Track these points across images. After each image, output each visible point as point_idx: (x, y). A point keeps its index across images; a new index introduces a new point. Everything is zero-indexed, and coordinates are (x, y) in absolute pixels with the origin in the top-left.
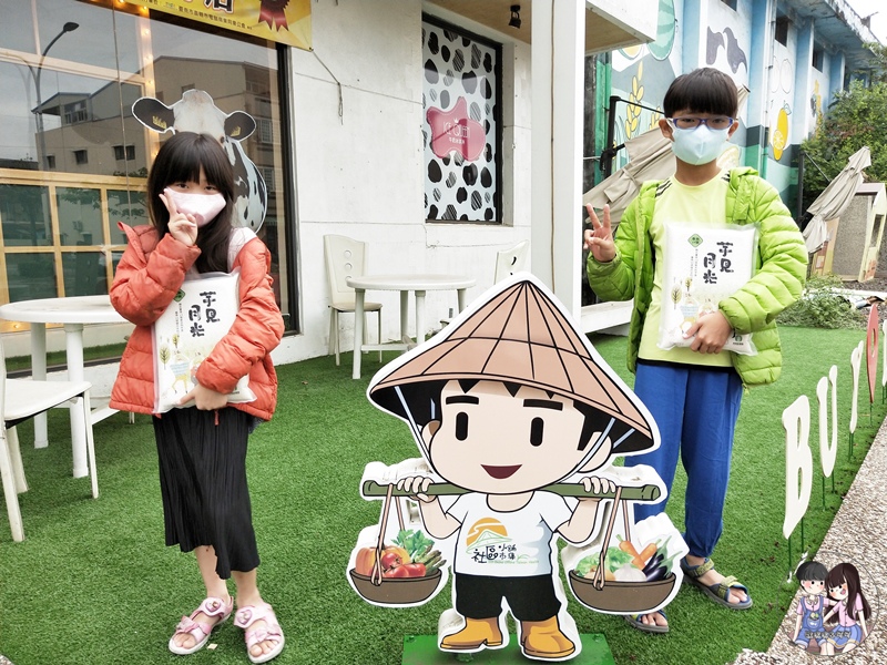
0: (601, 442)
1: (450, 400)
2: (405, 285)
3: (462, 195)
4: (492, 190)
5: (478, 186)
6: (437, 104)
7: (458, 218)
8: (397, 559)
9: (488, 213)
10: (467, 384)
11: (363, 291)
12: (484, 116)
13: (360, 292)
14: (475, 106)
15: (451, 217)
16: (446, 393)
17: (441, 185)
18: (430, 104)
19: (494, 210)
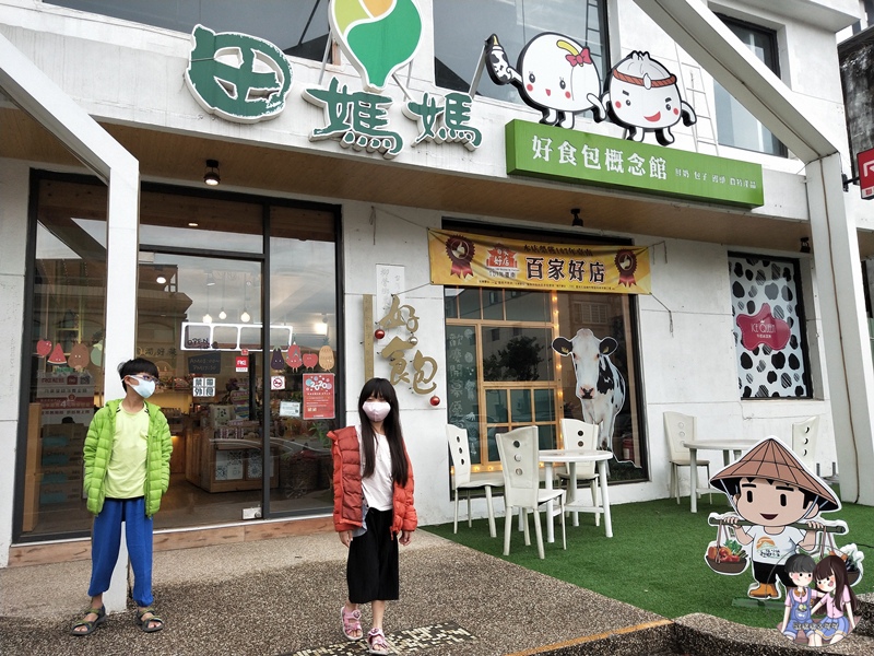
0: (814, 507)
1: (744, 486)
2: (726, 447)
3: (772, 377)
4: (800, 371)
5: (786, 368)
6: (745, 311)
7: (770, 395)
8: (726, 553)
9: (799, 390)
10: (750, 479)
11: (695, 451)
12: (787, 315)
13: (694, 451)
14: (778, 308)
15: (763, 394)
16: (741, 483)
17: (753, 371)
18: (738, 312)
19: (804, 387)
